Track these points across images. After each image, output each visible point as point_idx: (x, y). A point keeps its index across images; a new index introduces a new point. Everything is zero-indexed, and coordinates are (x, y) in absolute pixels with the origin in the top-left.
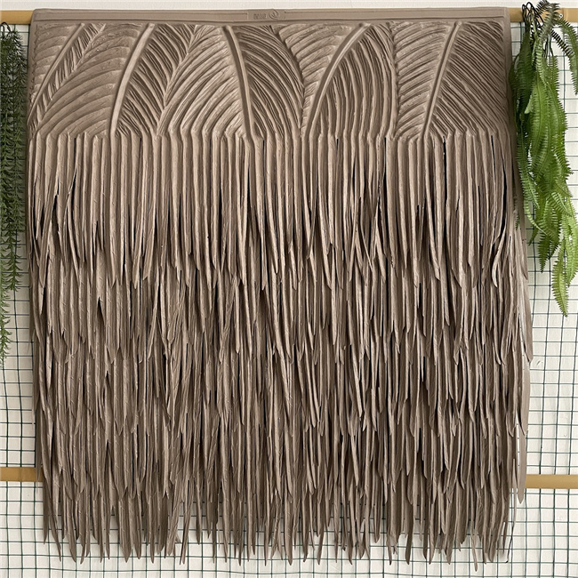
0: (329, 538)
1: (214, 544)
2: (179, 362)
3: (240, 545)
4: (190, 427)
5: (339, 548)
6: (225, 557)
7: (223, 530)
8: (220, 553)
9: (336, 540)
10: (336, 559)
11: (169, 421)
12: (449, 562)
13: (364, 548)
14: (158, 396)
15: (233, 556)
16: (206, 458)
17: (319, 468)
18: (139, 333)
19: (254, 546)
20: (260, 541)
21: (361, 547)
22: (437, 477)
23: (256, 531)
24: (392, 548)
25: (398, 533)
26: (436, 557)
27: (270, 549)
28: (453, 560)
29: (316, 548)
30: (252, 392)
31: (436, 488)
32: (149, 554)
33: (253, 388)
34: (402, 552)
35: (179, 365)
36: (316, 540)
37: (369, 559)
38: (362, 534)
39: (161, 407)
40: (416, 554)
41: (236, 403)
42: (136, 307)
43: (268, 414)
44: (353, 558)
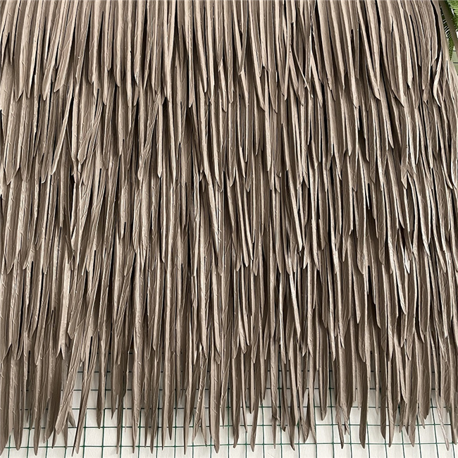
0: (265, 415)
1: (119, 427)
2: (90, 187)
3: (152, 428)
4: (98, 267)
5: (278, 428)
6: (133, 446)
7: (132, 409)
8: (126, 440)
9: (274, 418)
10: (274, 444)
11: (72, 258)
12: (413, 443)
13: (308, 426)
14: (61, 225)
15: (142, 443)
16: (116, 304)
17: (252, 318)
18: (44, 150)
19: (170, 428)
20: (178, 421)
21: (305, 426)
22: (393, 325)
23: (173, 407)
24: (343, 427)
25: (350, 405)
26: (397, 437)
27: (191, 431)
28: (417, 441)
29: (250, 429)
30: (175, 225)
31: (392, 340)
32: (31, 444)
33: (175, 220)
34: (355, 431)
35: (89, 191)
36: (249, 418)
37: (315, 443)
38: (305, 410)
39: (64, 239)
40: (373, 434)
41: (155, 237)
42: (43, 122)
43: (193, 249)
44: (296, 441)
